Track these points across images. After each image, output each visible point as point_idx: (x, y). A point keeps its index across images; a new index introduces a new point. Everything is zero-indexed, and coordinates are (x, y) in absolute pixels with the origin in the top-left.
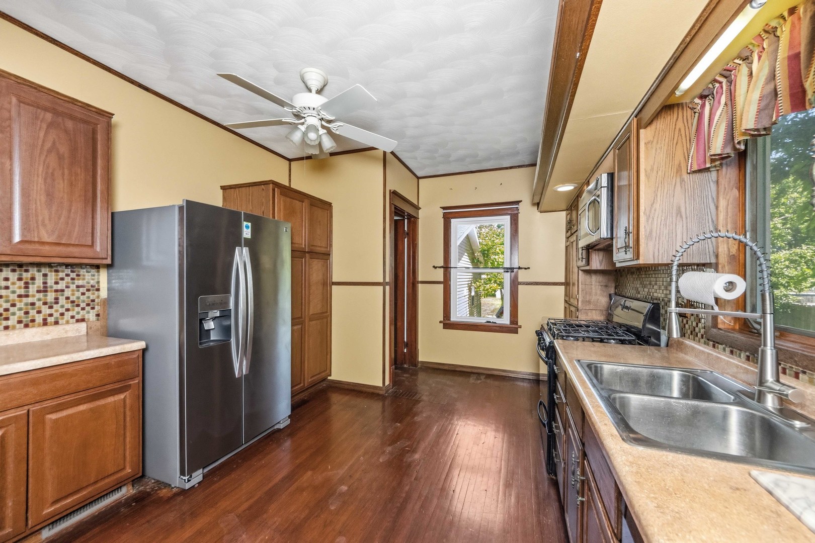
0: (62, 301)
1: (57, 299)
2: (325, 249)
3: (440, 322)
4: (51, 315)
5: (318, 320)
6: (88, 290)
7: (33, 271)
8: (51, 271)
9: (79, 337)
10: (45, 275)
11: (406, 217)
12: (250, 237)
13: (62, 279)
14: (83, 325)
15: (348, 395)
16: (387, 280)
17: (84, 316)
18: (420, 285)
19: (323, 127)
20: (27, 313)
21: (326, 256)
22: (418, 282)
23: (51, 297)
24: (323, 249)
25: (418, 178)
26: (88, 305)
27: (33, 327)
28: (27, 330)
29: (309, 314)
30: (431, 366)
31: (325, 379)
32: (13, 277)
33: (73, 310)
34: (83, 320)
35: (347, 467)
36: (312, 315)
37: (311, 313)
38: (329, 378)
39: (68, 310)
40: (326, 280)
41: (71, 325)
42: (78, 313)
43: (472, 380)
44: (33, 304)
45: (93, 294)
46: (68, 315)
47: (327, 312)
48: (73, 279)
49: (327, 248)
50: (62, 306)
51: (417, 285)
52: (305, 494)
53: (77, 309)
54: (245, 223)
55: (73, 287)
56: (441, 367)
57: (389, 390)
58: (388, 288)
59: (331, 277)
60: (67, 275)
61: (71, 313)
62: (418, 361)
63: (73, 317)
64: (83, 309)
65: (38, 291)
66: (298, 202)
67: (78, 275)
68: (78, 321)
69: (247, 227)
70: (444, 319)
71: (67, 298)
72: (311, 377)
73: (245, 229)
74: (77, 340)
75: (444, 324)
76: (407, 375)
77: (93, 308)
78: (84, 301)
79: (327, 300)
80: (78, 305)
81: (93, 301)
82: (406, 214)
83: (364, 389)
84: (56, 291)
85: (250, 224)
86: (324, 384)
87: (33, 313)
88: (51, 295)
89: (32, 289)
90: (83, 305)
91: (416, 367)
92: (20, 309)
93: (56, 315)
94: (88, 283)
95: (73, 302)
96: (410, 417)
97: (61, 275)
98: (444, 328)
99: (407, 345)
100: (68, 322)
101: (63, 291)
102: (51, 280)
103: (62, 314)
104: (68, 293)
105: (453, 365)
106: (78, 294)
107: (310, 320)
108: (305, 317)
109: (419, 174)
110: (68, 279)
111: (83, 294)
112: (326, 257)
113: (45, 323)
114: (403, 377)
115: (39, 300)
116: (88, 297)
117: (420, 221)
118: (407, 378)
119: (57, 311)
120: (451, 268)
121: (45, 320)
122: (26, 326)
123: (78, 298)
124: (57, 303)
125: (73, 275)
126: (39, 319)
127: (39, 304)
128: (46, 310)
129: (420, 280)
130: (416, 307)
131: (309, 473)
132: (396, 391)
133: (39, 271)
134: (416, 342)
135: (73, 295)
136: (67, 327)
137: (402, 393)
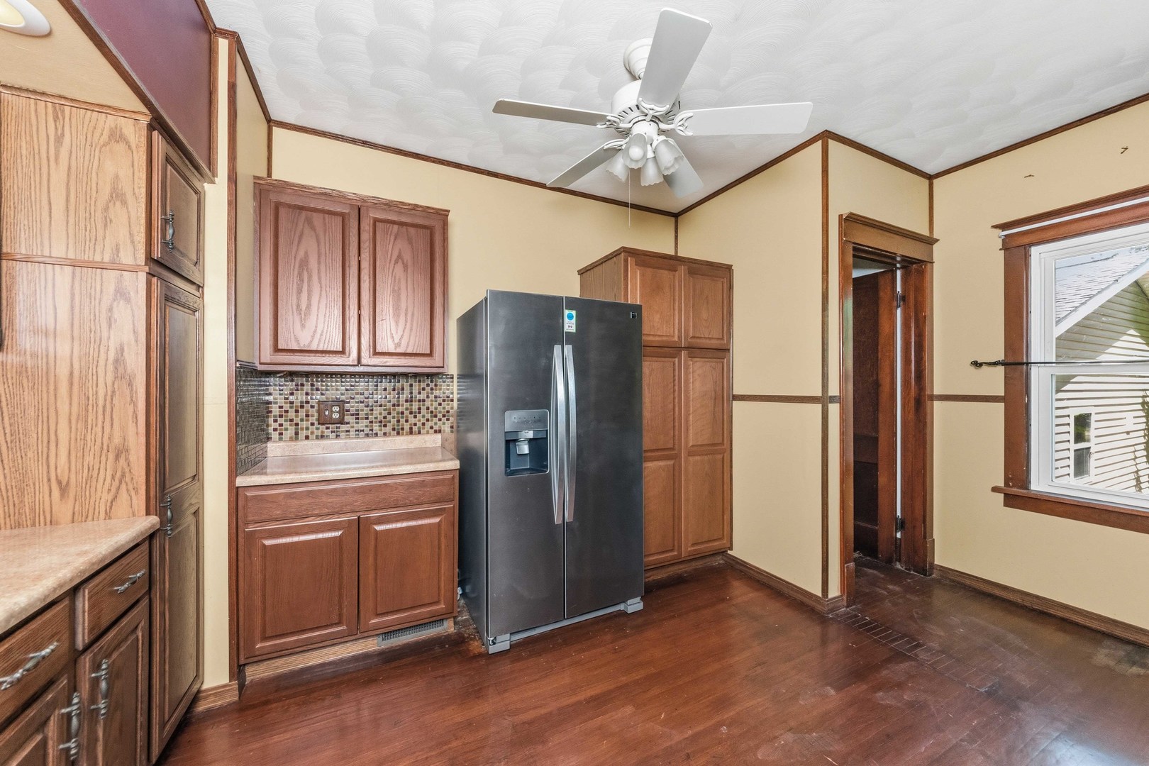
0: (424, 411)
1: (419, 409)
2: (719, 342)
3: (995, 489)
4: (415, 424)
5: (706, 455)
6: (444, 401)
7: (403, 382)
8: (415, 382)
9: (436, 448)
10: (411, 385)
11: (898, 265)
12: (574, 331)
13: (424, 389)
14: (439, 436)
15: (757, 590)
16: (834, 390)
17: (440, 427)
18: (936, 403)
19: (661, 132)
20: (398, 421)
21: (721, 352)
22: (932, 398)
23: (415, 407)
24: (713, 342)
25: (930, 178)
26: (444, 416)
27: (403, 434)
28: (399, 438)
29: (687, 443)
30: (968, 582)
31: (722, 552)
32: (389, 386)
33: (432, 420)
34: (440, 431)
35: (690, 732)
36: (693, 446)
37: (691, 444)
38: (729, 552)
39: (428, 420)
40: (720, 393)
41: (429, 436)
42: (436, 424)
43: (1104, 656)
44: (402, 413)
45: (448, 405)
46: (428, 425)
47: (722, 444)
48: (432, 389)
49: (722, 339)
50: (424, 416)
51: (929, 403)
52: (605, 745)
53: (435, 420)
54: (567, 312)
55: (432, 397)
56: (997, 592)
57: (839, 608)
58: (834, 409)
59: (730, 387)
60: (428, 385)
61: (430, 424)
62: (932, 564)
63: (432, 428)
64: (440, 420)
65: (407, 401)
66: (666, 272)
67: (436, 385)
68: (436, 432)
69: (570, 317)
70: (1006, 484)
71: (428, 408)
72: (693, 545)
73: (566, 320)
74: (433, 450)
75: (1006, 495)
76: (897, 588)
77: (448, 420)
78: (440, 412)
79: (723, 425)
80: (436, 416)
81: (448, 412)
82: (898, 259)
83: (785, 590)
84: (419, 401)
85: (574, 313)
86: (719, 561)
87: (402, 421)
88: (415, 405)
89: (403, 397)
90: (440, 416)
91: (925, 575)
92: (394, 417)
93: (419, 424)
94: (444, 393)
95: (432, 412)
96: (864, 687)
97: (423, 385)
98: (1006, 504)
99: (902, 525)
100: (428, 433)
101: (424, 401)
102: (415, 391)
103: (424, 424)
104: (428, 403)
105: (1037, 597)
106: (435, 404)
107: (690, 454)
108: (681, 449)
109: (930, 169)
110: (428, 389)
111: (440, 404)
112: (721, 354)
113: (411, 432)
114: (885, 589)
115: (407, 409)
116: (444, 408)
117: (937, 267)
118: (892, 593)
119: (419, 421)
120: (1027, 364)
121: (411, 429)
122: (398, 434)
123: (436, 408)
124: (420, 413)
125: (432, 385)
126: (407, 427)
127: (406, 413)
128: (412, 420)
129: (936, 392)
130: (925, 448)
131: (629, 710)
132: (856, 616)
133: (407, 382)
134: (924, 521)
135: (432, 405)
136: (427, 437)
137: (869, 623)
